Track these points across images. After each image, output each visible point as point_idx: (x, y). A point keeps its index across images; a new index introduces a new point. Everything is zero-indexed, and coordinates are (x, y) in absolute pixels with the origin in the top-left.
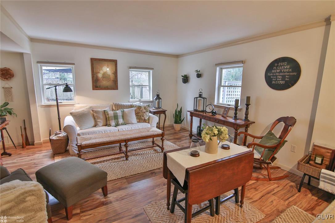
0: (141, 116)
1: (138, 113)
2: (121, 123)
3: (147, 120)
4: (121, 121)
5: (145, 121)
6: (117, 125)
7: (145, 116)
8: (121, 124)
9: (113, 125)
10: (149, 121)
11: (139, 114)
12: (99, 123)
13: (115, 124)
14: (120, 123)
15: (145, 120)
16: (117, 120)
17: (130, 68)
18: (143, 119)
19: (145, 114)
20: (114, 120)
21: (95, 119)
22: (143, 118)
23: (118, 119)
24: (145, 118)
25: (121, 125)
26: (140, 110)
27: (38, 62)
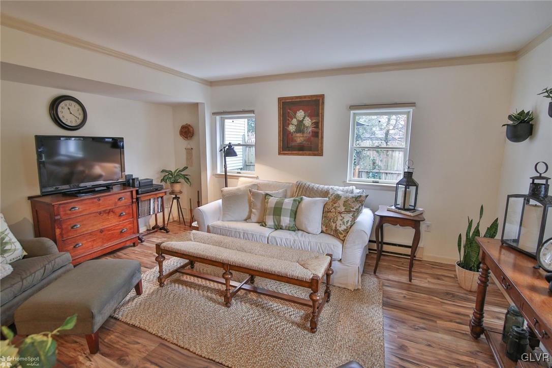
0: (330, 219)
1: (328, 212)
2: (286, 225)
3: (341, 234)
4: (286, 220)
5: (336, 234)
6: (278, 227)
7: (339, 222)
8: (286, 227)
9: (270, 225)
10: (345, 236)
11: (329, 214)
12: (253, 216)
13: (273, 224)
14: (283, 225)
15: (336, 230)
16: (278, 217)
17: (353, 107)
18: (334, 228)
19: (340, 218)
20: (272, 216)
21: (250, 206)
22: (334, 225)
23: (280, 216)
24: (338, 228)
25: (285, 229)
26: (335, 205)
27: (214, 114)
